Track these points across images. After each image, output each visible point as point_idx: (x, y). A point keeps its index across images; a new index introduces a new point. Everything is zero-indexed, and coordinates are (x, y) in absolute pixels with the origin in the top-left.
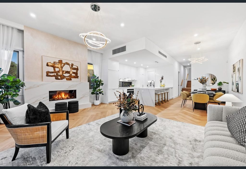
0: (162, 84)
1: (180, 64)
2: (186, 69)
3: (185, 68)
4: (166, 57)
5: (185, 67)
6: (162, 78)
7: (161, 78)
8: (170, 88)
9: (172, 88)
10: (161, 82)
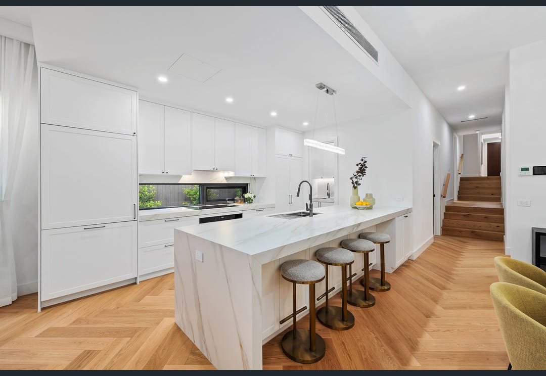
0: (362, 196)
1: (440, 112)
2: (455, 138)
3: (455, 134)
4: (373, 53)
5: (453, 128)
6: (362, 171)
7: (357, 168)
8: (399, 214)
9: (406, 213)
10: (356, 185)
